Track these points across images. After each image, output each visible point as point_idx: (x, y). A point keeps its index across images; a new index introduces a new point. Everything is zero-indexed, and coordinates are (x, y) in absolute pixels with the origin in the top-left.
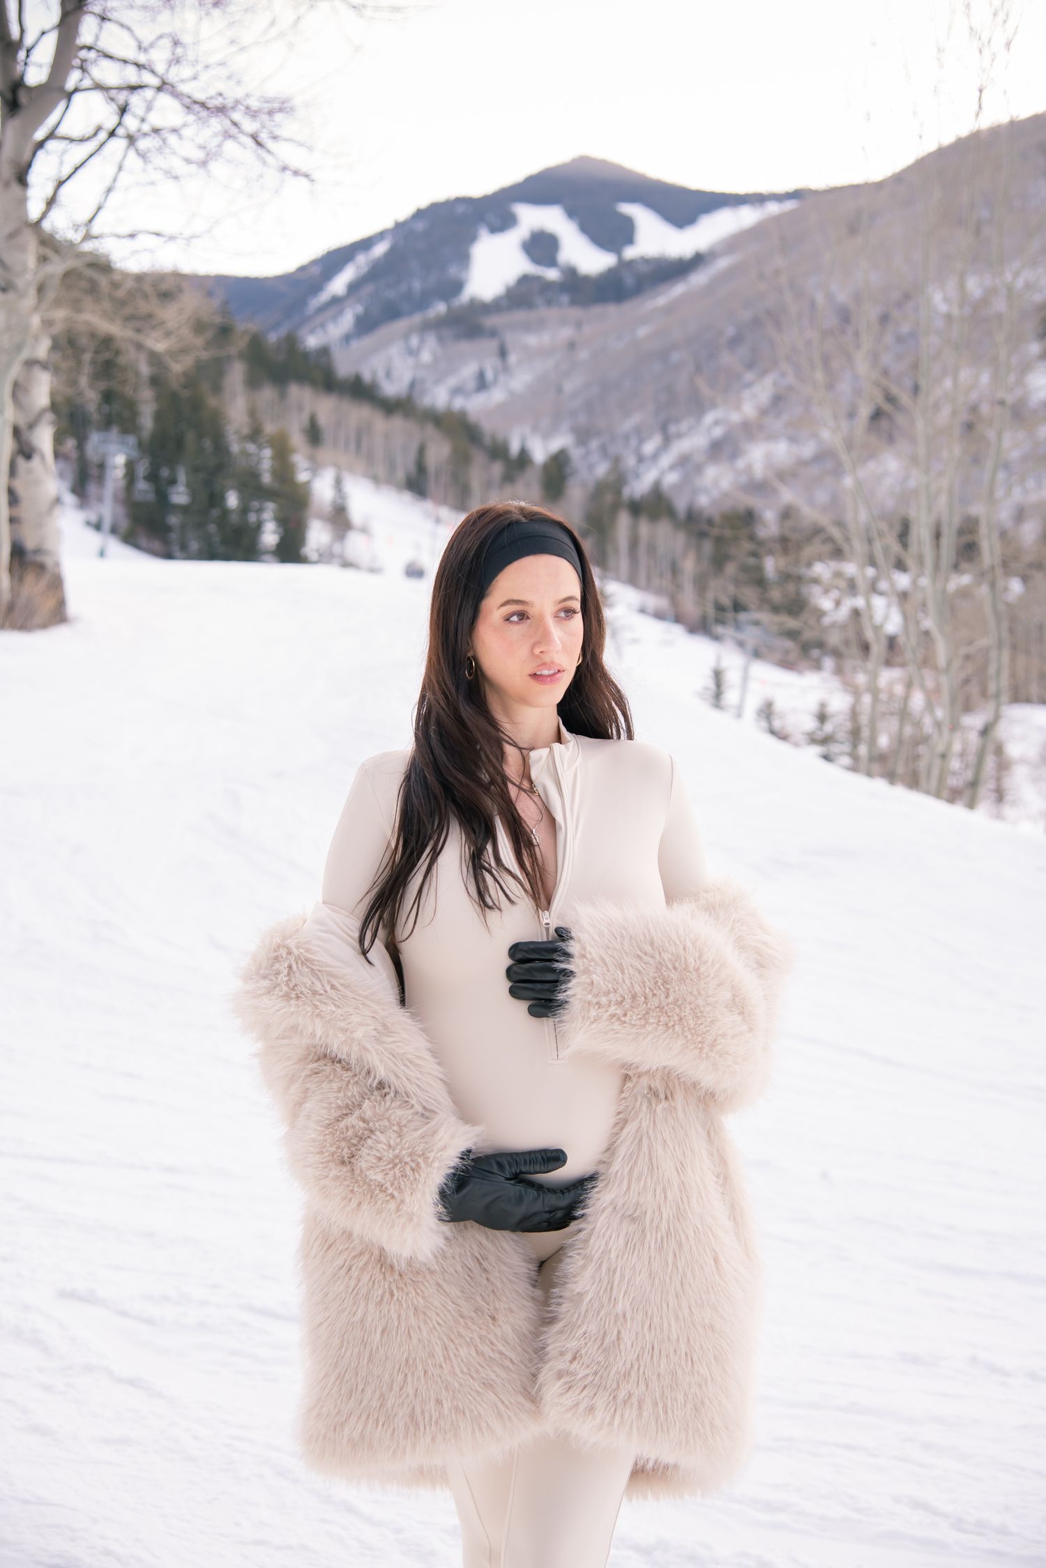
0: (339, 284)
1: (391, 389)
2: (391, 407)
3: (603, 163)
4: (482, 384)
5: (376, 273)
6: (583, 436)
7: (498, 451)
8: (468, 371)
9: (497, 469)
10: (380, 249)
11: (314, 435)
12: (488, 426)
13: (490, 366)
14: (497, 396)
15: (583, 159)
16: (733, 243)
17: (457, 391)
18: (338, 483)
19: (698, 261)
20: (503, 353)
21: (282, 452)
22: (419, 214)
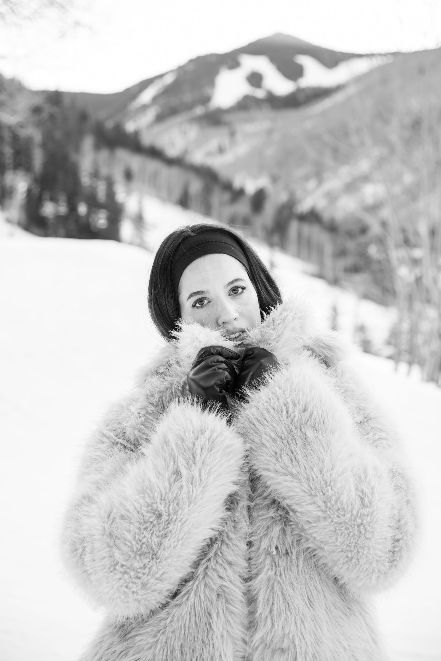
0: (147, 96)
1: (172, 152)
2: (171, 162)
3: (289, 36)
4: (221, 150)
5: (168, 91)
6: (275, 179)
7: (228, 187)
8: (213, 144)
9: (227, 196)
10: (169, 79)
11: (128, 176)
12: (224, 174)
13: (226, 141)
14: (228, 158)
15: (279, 35)
16: (359, 79)
17: (209, 154)
18: (140, 203)
19: (338, 88)
20: (232, 134)
21: (110, 184)
22: (191, 61)
